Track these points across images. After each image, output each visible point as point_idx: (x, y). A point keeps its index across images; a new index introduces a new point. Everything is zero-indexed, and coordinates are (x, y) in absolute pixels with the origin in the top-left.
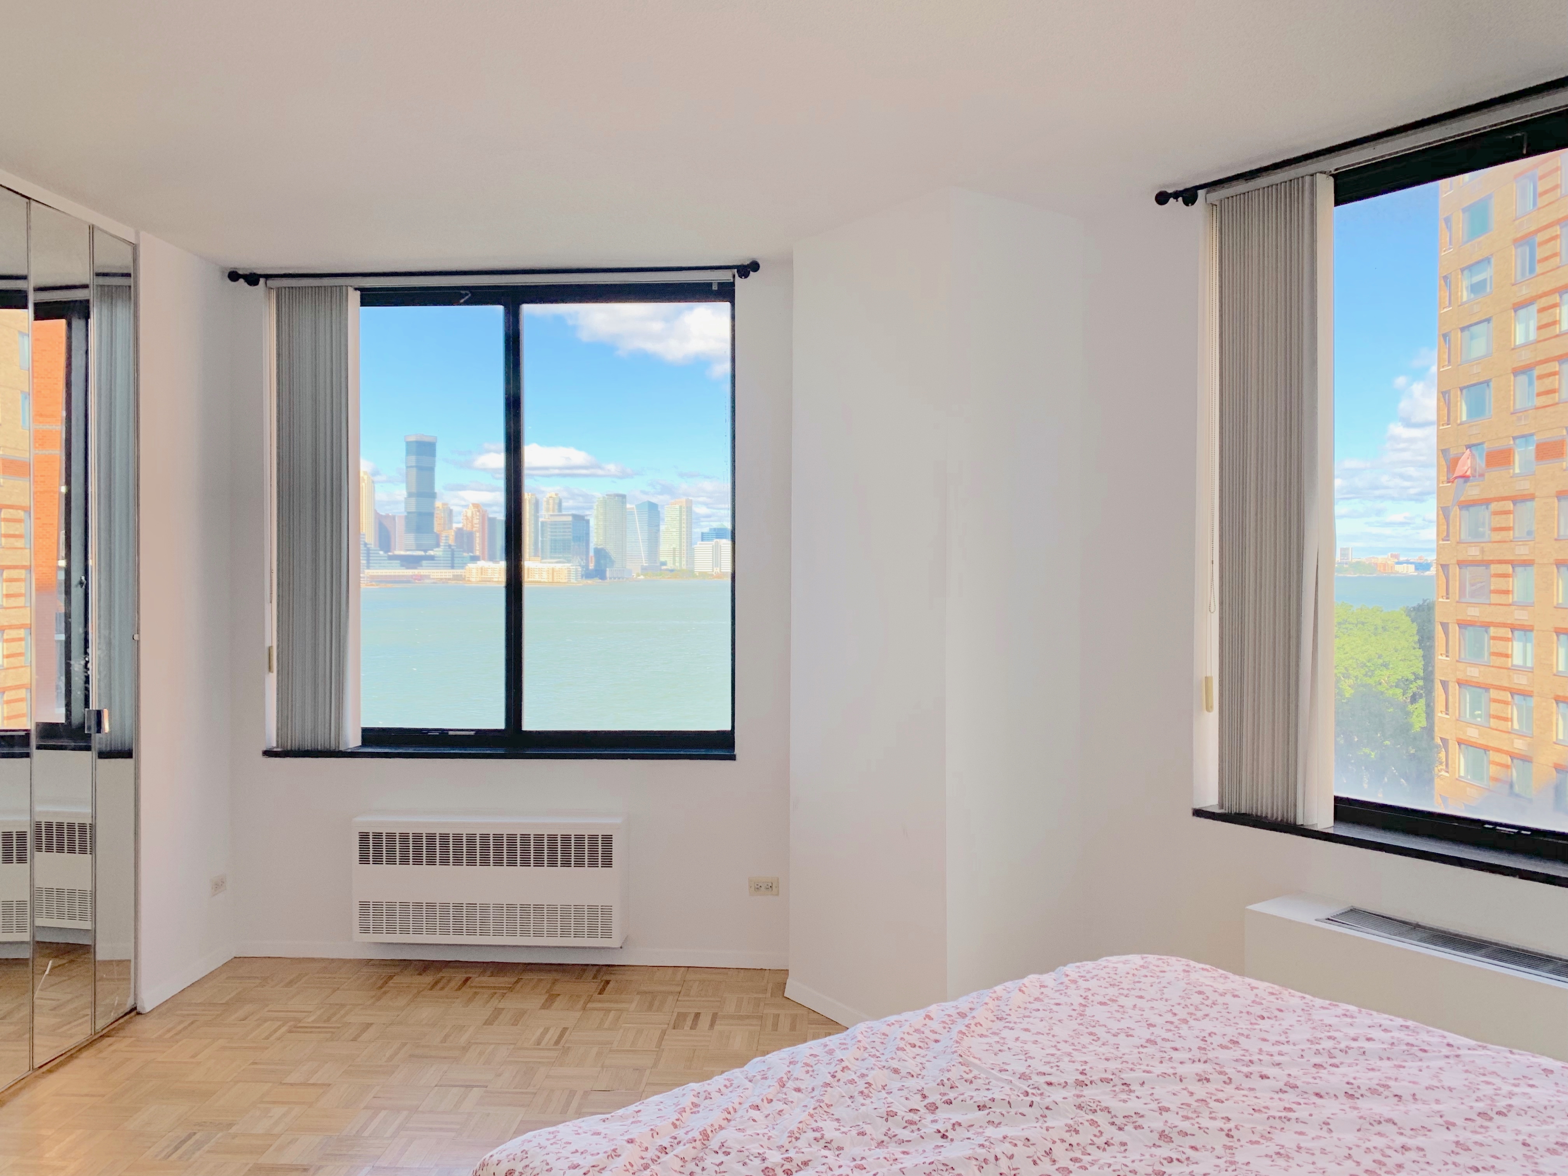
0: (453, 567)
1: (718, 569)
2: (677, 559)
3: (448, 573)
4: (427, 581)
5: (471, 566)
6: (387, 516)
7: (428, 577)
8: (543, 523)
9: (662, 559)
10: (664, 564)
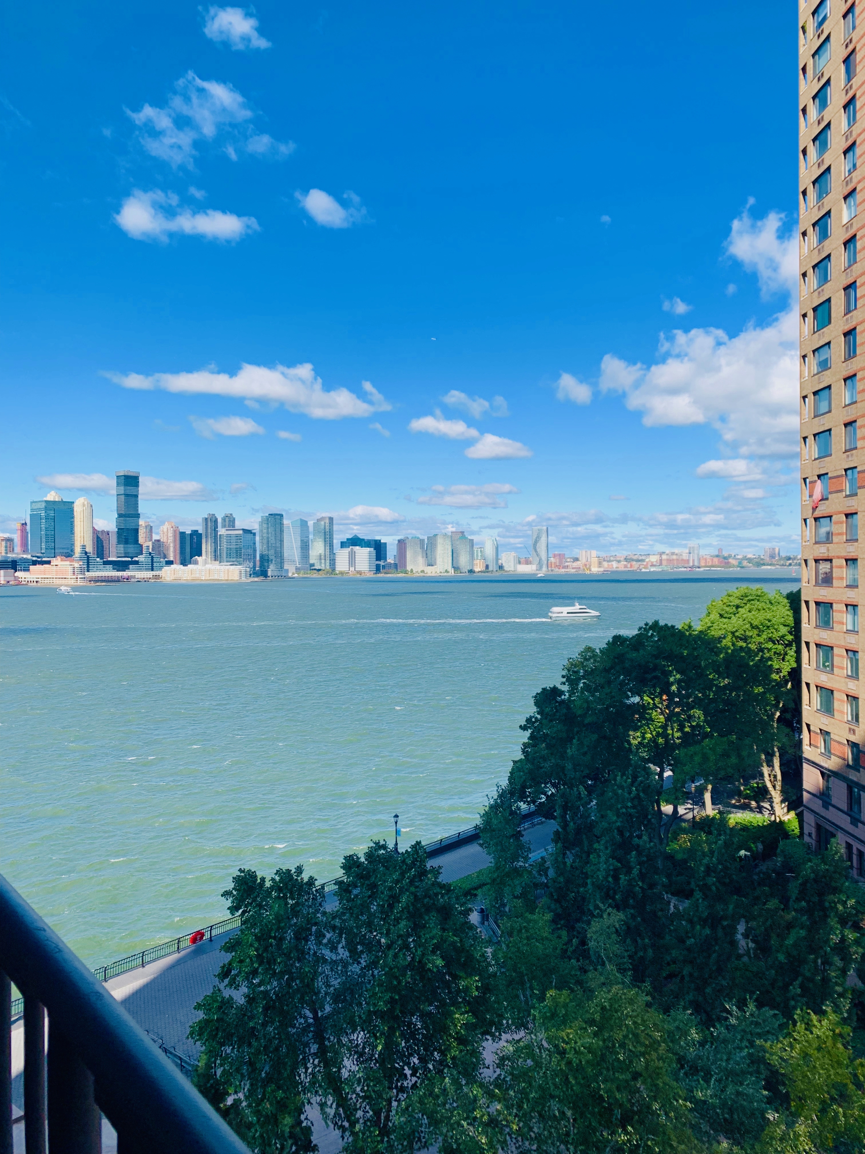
0: (152, 570)
1: (353, 568)
2: (323, 561)
3: (149, 574)
4: (133, 580)
5: (166, 569)
6: (103, 532)
7: (134, 577)
8: (220, 535)
9: (311, 562)
10: (313, 565)
